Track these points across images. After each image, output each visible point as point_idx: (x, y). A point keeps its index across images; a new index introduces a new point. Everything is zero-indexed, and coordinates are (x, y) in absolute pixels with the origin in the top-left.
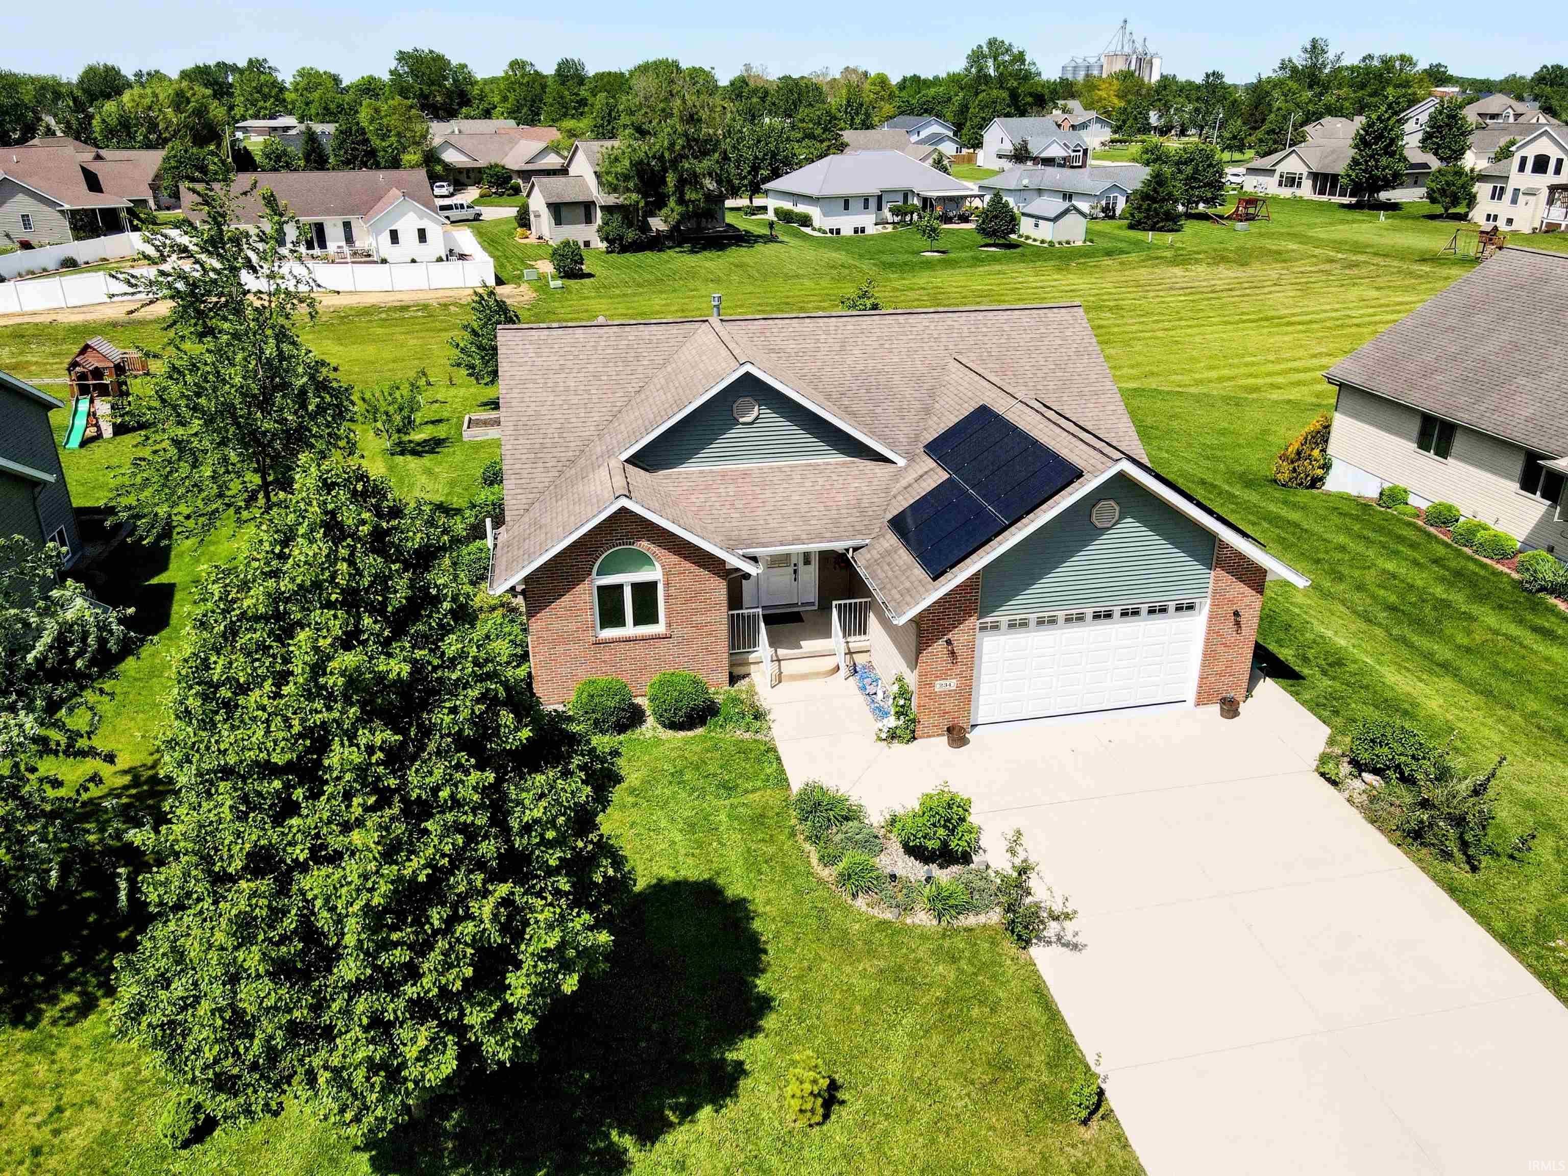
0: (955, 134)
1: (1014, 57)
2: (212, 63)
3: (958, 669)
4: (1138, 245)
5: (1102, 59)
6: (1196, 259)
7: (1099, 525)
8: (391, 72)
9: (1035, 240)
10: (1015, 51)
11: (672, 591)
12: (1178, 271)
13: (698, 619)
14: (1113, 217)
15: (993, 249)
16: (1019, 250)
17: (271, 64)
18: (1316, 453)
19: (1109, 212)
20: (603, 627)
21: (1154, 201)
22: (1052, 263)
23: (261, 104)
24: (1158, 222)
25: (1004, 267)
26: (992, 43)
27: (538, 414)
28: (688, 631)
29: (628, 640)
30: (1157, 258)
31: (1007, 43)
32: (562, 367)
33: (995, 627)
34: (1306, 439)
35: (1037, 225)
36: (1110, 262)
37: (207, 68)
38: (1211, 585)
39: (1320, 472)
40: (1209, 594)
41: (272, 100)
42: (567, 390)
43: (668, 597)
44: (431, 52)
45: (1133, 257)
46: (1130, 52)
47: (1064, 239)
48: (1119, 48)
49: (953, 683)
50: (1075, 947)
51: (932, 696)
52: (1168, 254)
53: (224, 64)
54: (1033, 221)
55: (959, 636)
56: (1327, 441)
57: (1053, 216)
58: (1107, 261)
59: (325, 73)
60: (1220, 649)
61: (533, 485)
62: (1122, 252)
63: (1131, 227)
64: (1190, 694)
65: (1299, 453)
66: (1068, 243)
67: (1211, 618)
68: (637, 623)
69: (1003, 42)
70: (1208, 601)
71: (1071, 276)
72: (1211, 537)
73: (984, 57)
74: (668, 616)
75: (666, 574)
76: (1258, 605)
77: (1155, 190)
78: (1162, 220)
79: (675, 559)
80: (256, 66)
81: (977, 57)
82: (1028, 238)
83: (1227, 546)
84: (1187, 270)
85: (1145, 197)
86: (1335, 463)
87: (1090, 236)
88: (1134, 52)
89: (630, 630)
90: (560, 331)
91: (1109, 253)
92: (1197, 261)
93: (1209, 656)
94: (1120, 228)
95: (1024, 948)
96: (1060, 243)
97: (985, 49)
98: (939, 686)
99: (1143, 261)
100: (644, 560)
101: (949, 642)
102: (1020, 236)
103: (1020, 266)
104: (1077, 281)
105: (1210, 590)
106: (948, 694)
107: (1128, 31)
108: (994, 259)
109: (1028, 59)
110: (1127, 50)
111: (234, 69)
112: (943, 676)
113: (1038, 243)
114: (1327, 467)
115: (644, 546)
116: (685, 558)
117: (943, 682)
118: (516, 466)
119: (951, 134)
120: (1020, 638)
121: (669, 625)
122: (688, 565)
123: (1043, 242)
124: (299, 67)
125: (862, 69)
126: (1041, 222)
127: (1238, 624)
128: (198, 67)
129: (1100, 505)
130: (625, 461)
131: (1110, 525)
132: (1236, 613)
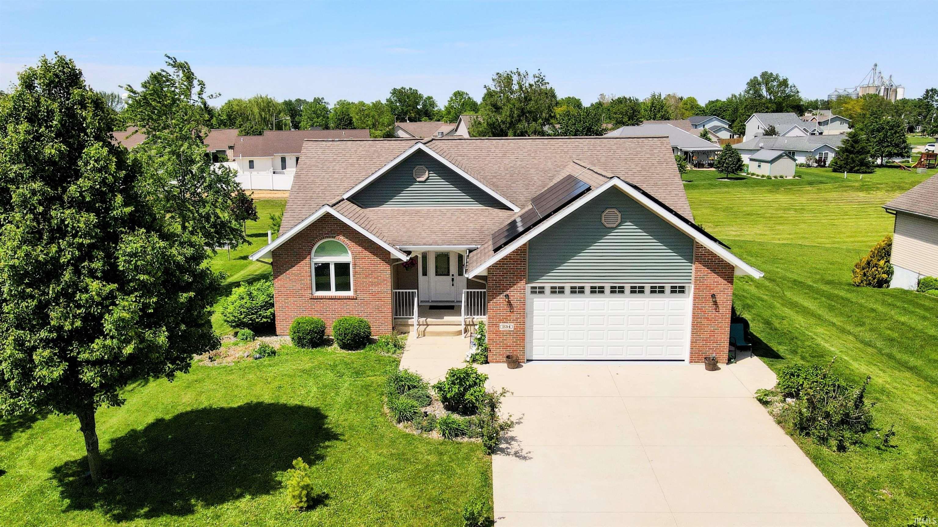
0: (730, 126)
1: (780, 83)
2: (293, 99)
3: (514, 316)
4: (835, 180)
5: (858, 89)
6: (877, 188)
7: (608, 226)
8: (387, 100)
9: (758, 176)
10: (781, 79)
11: (358, 269)
12: (861, 194)
13: (375, 289)
14: (824, 166)
15: (726, 180)
16: (744, 181)
17: (325, 100)
18: (882, 263)
19: (821, 163)
20: (317, 290)
21: (851, 152)
22: (767, 188)
23: (315, 120)
24: (854, 167)
25: (730, 190)
26: (764, 75)
27: (314, 182)
28: (367, 297)
29: (331, 298)
30: (847, 187)
31: (774, 74)
32: (335, 160)
33: (541, 291)
34: (874, 253)
35: (759, 166)
36: (810, 189)
37: (290, 101)
38: (693, 275)
39: (885, 276)
40: (693, 281)
41: (321, 118)
42: (334, 170)
43: (355, 273)
44: (411, 89)
45: (829, 186)
46: (880, 84)
47: (778, 175)
48: (871, 81)
49: (511, 326)
50: (525, 458)
51: (498, 333)
52: (857, 184)
53: (300, 100)
54: (757, 163)
55: (514, 293)
56: (890, 255)
57: (770, 159)
58: (809, 188)
59: (352, 103)
60: (705, 322)
61: (300, 216)
62: (821, 182)
63: (835, 171)
64: (686, 356)
65: (868, 263)
66: (781, 177)
67: (695, 298)
68: (337, 289)
69: (771, 74)
70: (693, 286)
71: (777, 195)
72: (691, 240)
73: (759, 84)
74: (355, 285)
75: (354, 258)
76: (730, 292)
77: (852, 146)
78: (858, 166)
79: (359, 249)
80: (317, 101)
81: (754, 84)
82: (753, 174)
83: (702, 246)
84: (869, 194)
85: (844, 150)
86: (896, 269)
87: (798, 175)
88: (883, 85)
89: (333, 292)
90: (339, 143)
91: (810, 183)
92: (878, 189)
93: (696, 327)
94: (827, 171)
95: (489, 454)
96: (776, 177)
97: (760, 79)
98: (502, 327)
99: (836, 188)
100: (342, 250)
101: (507, 296)
102: (748, 174)
103: (743, 190)
104: (780, 197)
105: (693, 278)
106: (509, 333)
107: (877, 71)
108: (726, 185)
109: (790, 83)
110: (877, 83)
111: (305, 102)
112: (505, 320)
113: (760, 178)
114: (890, 273)
115: (341, 239)
116: (366, 249)
117: (505, 324)
118: (294, 207)
119: (727, 127)
120: (558, 301)
121: (356, 291)
122: (367, 253)
123: (763, 176)
124: (338, 100)
125: (679, 95)
126: (762, 164)
127: (715, 303)
128: (285, 101)
129: (607, 212)
130: (346, 199)
131: (615, 226)
132: (713, 296)
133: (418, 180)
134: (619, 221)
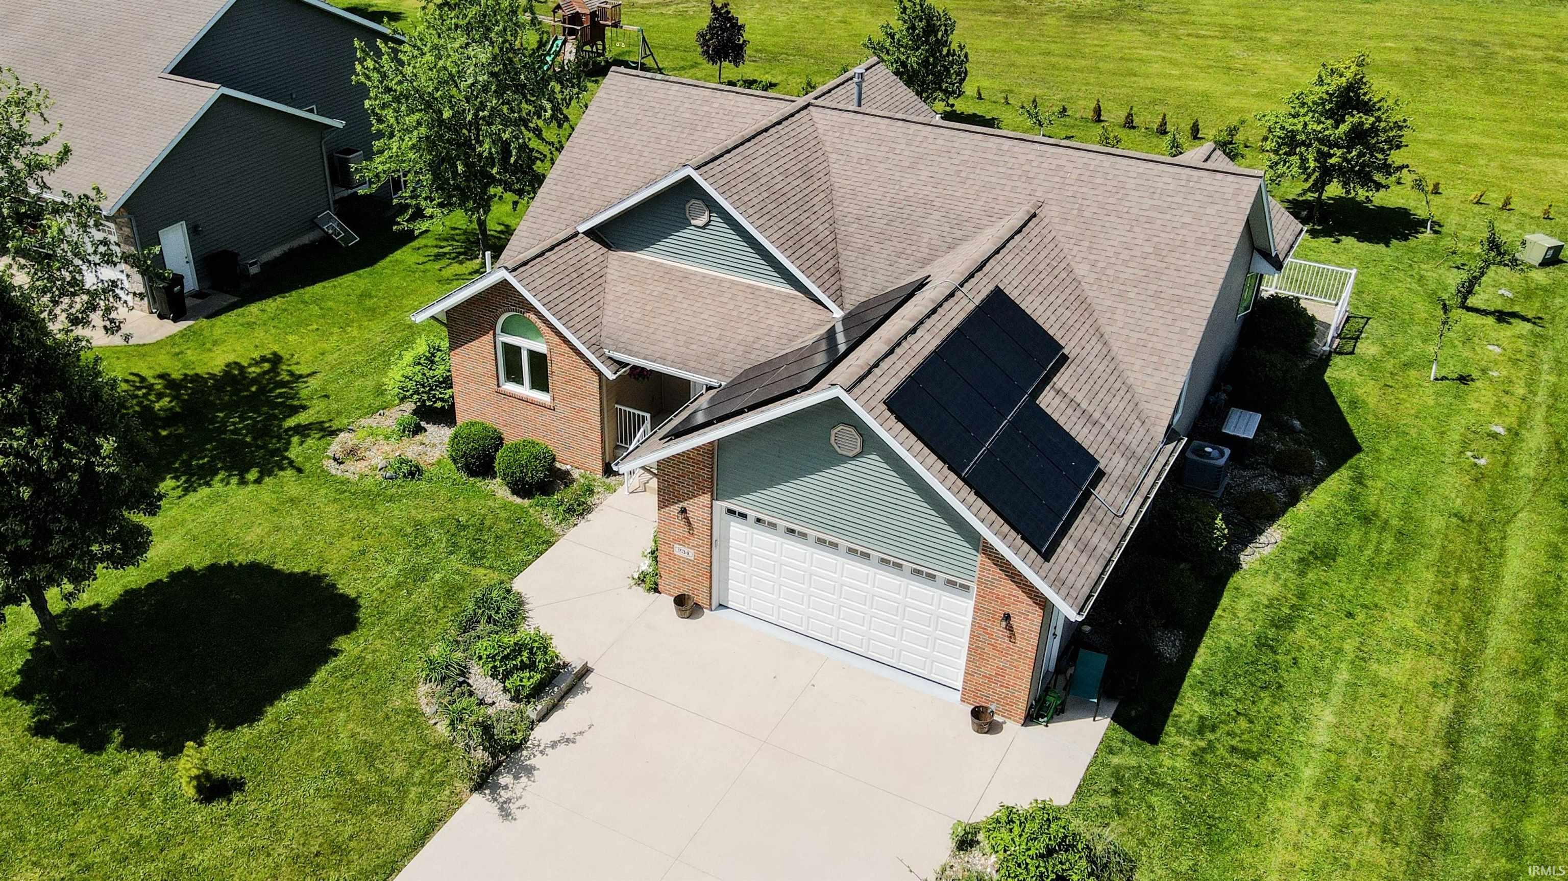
3: (694, 541)
7: (840, 451)
11: (555, 368)
13: (578, 404)
20: (506, 380)
28: (568, 410)
29: (521, 399)
33: (743, 516)
38: (977, 571)
40: (975, 581)
43: (554, 371)
49: (691, 554)
51: (671, 556)
60: (989, 650)
64: (960, 685)
67: (977, 609)
68: (532, 387)
70: (975, 588)
74: (555, 388)
75: (550, 351)
79: (556, 339)
89: (524, 390)
93: (975, 651)
98: (678, 550)
100: (537, 331)
101: (684, 511)
105: (976, 576)
106: (687, 562)
112: (682, 542)
115: (532, 318)
117: (682, 548)
120: (763, 537)
121: (554, 397)
122: (566, 349)
129: (839, 429)
130: (583, 233)
131: (851, 454)
132: (1007, 617)
133: (693, 222)
134: (858, 450)
